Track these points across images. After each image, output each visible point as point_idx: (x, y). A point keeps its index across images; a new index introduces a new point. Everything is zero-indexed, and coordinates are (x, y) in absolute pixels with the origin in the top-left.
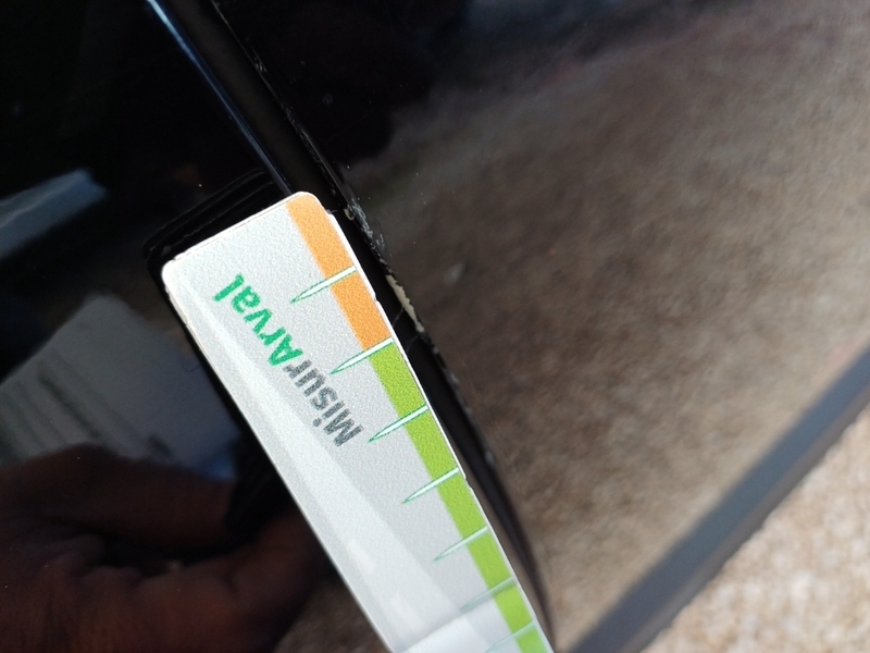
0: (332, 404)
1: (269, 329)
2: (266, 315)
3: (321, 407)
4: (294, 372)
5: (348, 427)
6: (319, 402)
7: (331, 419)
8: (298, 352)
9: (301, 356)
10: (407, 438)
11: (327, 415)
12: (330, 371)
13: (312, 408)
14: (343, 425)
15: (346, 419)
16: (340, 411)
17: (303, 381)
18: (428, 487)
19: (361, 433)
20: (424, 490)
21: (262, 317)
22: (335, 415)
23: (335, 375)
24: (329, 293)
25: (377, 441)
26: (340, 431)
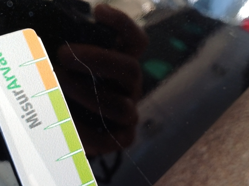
0: (30, 110)
1: (9, 75)
2: (9, 69)
3: (26, 110)
4: (17, 94)
5: (36, 121)
6: (25, 108)
7: (29, 116)
8: (19, 86)
9: (20, 88)
10: (61, 131)
11: (28, 114)
12: (31, 96)
13: (21, 110)
14: (34, 120)
15: (35, 118)
16: (33, 114)
17: (19, 98)
18: (68, 156)
19: (41, 125)
20: (66, 156)
21: (7, 70)
22: (31, 115)
23: (33, 98)
24: (35, 65)
25: (47, 130)
26: (32, 122)
